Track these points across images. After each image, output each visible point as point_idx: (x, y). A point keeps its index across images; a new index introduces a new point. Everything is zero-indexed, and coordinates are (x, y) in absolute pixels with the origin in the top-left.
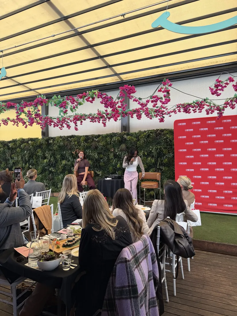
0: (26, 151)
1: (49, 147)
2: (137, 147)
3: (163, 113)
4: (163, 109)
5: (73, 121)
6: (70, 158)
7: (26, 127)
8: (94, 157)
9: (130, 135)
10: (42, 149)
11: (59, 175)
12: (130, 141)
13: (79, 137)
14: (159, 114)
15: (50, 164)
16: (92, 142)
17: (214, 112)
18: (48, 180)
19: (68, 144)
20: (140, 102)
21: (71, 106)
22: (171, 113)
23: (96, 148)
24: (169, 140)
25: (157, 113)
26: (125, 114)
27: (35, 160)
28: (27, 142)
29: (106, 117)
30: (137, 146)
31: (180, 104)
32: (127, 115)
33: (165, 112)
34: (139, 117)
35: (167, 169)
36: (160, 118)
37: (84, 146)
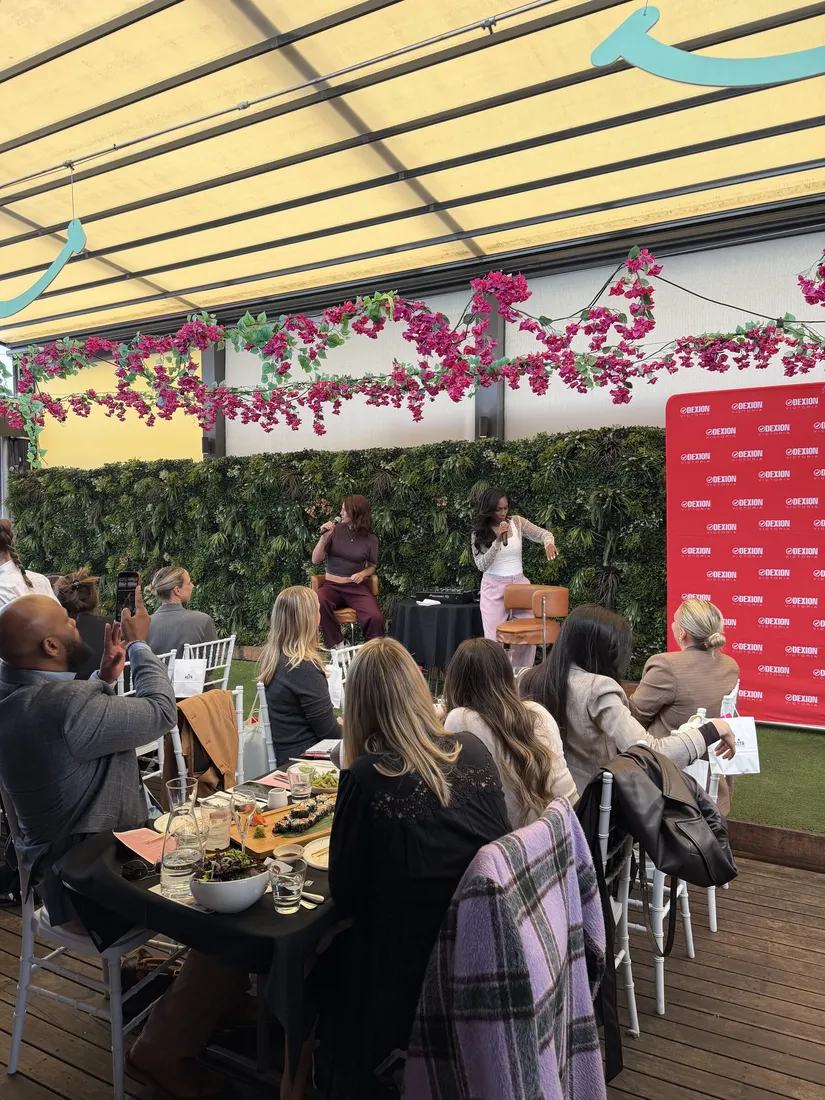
0: (150, 506)
1: (229, 491)
2: (530, 490)
3: (628, 370)
4: (626, 357)
5: (309, 401)
6: (297, 530)
7: (150, 423)
8: (378, 526)
9: (504, 449)
10: (203, 497)
11: (261, 587)
12: (508, 469)
13: (327, 458)
14: (613, 373)
15: (229, 551)
16: (373, 472)
17: (812, 366)
18: (226, 603)
19: (293, 481)
20: (544, 334)
21: (301, 350)
22: (657, 368)
23: (387, 495)
24: (646, 466)
25: (605, 369)
26: (489, 376)
27: (181, 535)
28: (155, 474)
29: (422, 386)
30: (530, 488)
31: (691, 339)
32: (496, 380)
33: (635, 366)
34: (540, 385)
35: (638, 569)
36: (614, 387)
37: (346, 486)
